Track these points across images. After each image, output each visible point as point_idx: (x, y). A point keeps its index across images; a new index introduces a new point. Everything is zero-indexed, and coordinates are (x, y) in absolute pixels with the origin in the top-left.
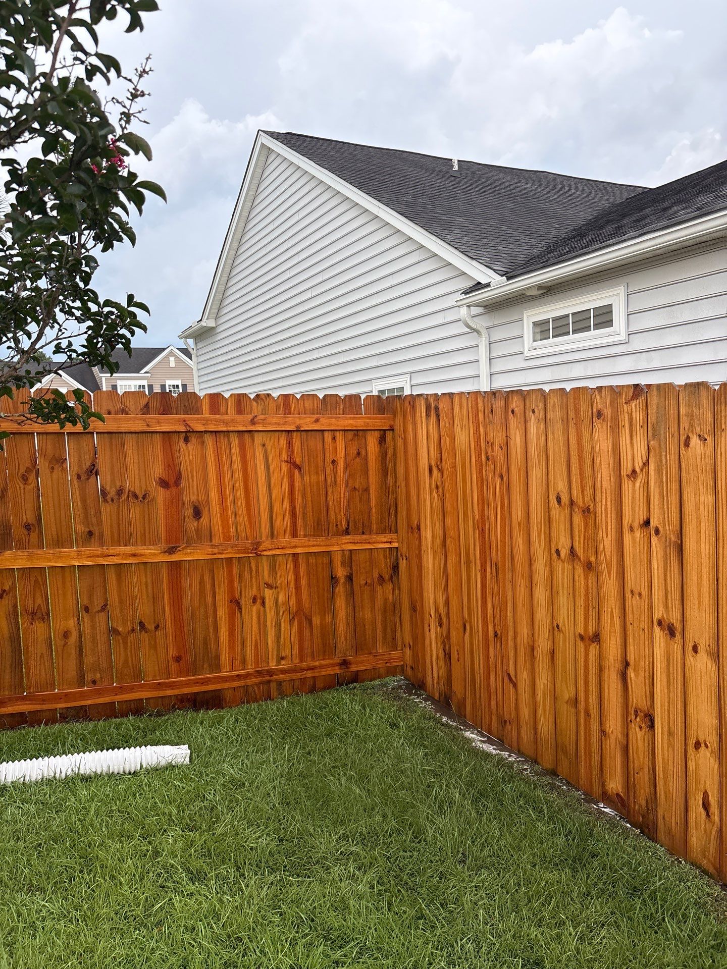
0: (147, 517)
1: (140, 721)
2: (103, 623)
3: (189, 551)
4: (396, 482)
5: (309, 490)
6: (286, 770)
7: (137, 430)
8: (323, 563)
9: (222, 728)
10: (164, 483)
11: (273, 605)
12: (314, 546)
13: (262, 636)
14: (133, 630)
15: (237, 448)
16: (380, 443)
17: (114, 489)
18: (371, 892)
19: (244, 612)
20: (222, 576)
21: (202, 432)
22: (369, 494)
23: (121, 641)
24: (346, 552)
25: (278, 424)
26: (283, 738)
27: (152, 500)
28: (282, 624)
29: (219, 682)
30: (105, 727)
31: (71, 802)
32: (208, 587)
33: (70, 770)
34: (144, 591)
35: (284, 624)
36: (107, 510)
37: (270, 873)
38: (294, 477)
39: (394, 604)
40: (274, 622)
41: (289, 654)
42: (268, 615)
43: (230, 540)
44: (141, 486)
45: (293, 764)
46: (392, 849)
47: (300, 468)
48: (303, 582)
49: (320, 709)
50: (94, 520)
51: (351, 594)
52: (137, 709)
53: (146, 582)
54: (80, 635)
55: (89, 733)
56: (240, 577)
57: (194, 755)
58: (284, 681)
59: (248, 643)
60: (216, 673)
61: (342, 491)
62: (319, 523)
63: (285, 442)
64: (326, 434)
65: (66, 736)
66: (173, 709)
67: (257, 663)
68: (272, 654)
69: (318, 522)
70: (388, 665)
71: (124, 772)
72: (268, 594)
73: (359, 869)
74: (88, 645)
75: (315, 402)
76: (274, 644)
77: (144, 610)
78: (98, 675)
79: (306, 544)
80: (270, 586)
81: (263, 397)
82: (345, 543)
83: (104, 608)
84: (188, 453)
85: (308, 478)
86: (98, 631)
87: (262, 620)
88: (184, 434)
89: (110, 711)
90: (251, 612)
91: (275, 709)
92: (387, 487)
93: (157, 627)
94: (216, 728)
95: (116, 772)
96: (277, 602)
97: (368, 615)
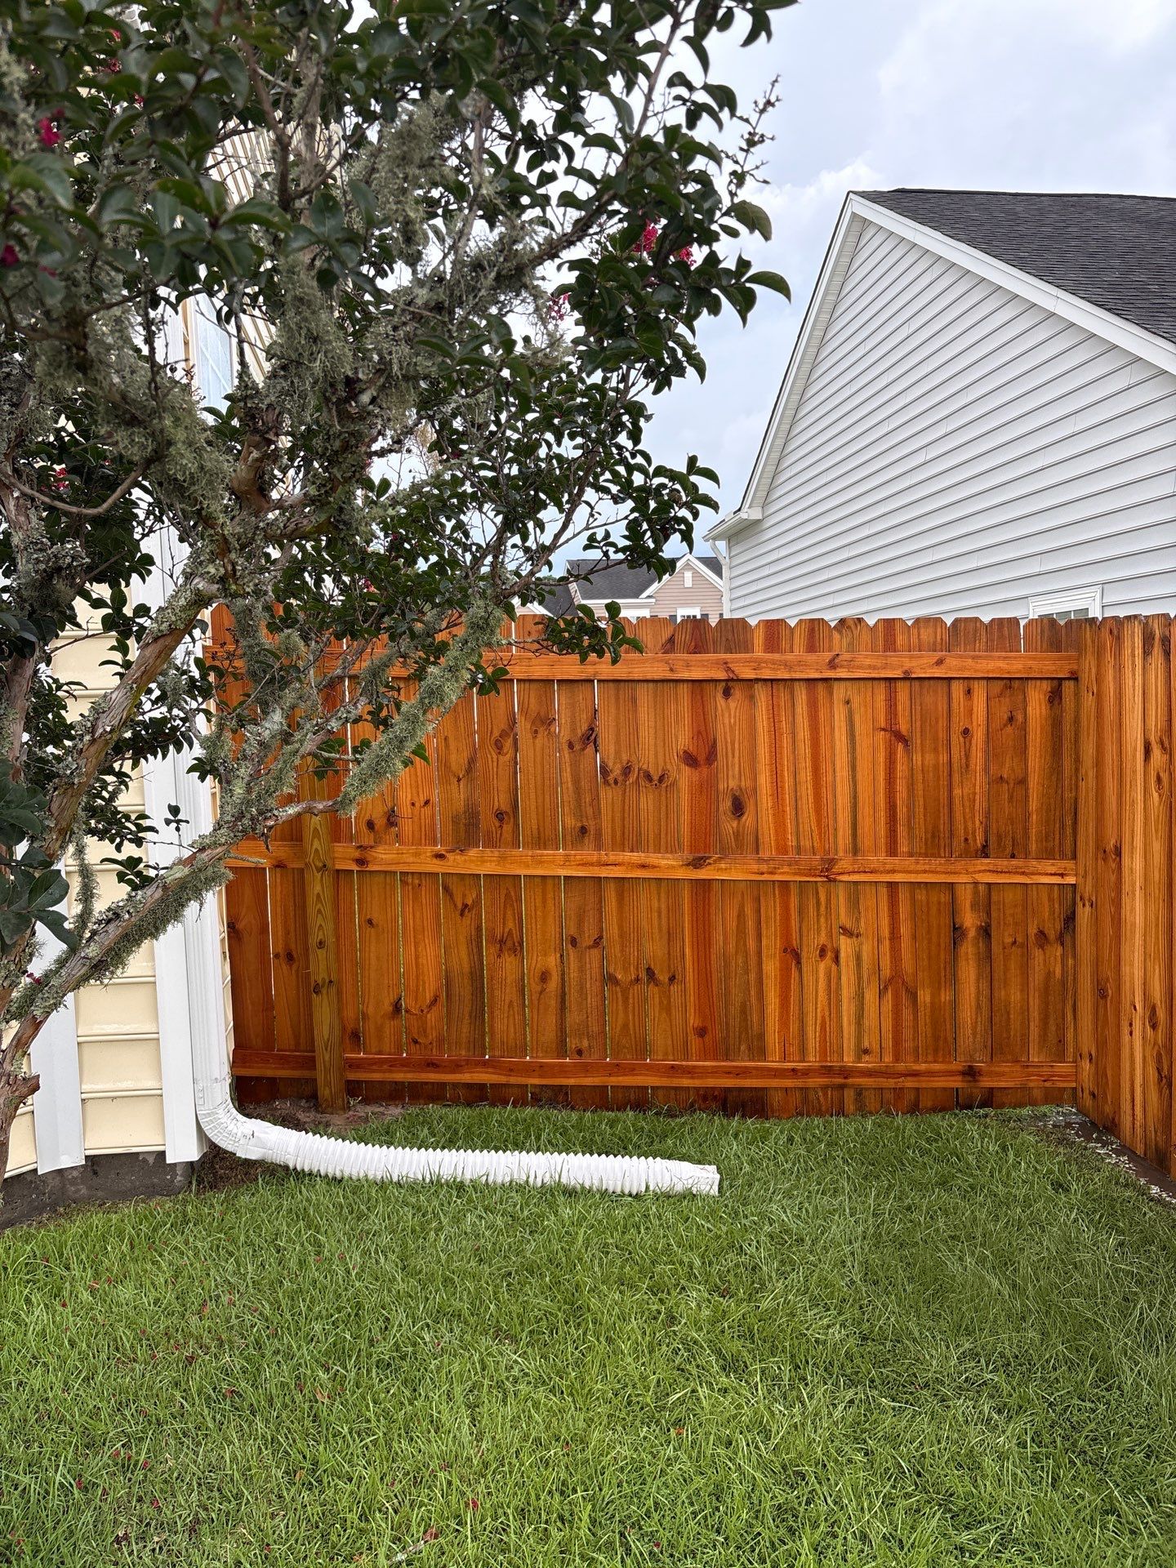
0: (663, 808)
1: (644, 1120)
2: (596, 964)
3: (723, 866)
4: (1077, 770)
5: (920, 777)
6: (871, 1230)
7: (656, 678)
8: (939, 903)
9: (768, 1148)
10: (690, 760)
11: (852, 964)
12: (925, 872)
13: (834, 1011)
14: (637, 980)
15: (805, 707)
16: (1051, 701)
17: (618, 766)
18: (1020, 1453)
19: (804, 969)
20: (772, 909)
21: (751, 680)
22: (1027, 790)
23: (620, 994)
24: (981, 888)
25: (874, 668)
26: (865, 1178)
27: (673, 784)
28: (867, 996)
29: (763, 1077)
30: (594, 1121)
31: (550, 1221)
32: (750, 924)
33: (548, 1175)
34: (656, 923)
35: (870, 996)
36: (608, 797)
37: (848, 1387)
38: (895, 754)
39: (1063, 983)
40: (852, 990)
41: (876, 1047)
42: (844, 979)
43: (786, 853)
44: (657, 764)
45: (883, 1221)
46: (1058, 1391)
47: (906, 741)
48: (905, 930)
49: (928, 1140)
50: (590, 811)
51: (986, 959)
52: (639, 1101)
53: (659, 908)
54: (563, 979)
55: (573, 1127)
56: (800, 913)
57: (726, 1184)
58: (867, 1089)
59: (810, 1020)
60: (759, 1061)
61: (979, 780)
62: (935, 834)
63: (883, 697)
64: (955, 685)
65: (542, 1126)
66: (691, 1108)
67: (823, 1053)
68: (849, 1044)
69: (933, 833)
70: (1048, 1084)
71: (622, 1191)
72: (845, 945)
73: (1000, 1412)
74: (573, 996)
75: (939, 630)
76: (853, 1028)
77: (654, 950)
78: (585, 1043)
79: (912, 867)
80: (847, 932)
81: (851, 623)
82: (980, 872)
83: (597, 943)
84: (728, 713)
85: (920, 759)
86: (588, 976)
87: (833, 986)
88: (724, 684)
89: (601, 1100)
90: (816, 972)
91: (852, 1130)
92: (1060, 779)
93: (672, 979)
94: (758, 1147)
95: (611, 1190)
96: (858, 958)
97: (1015, 996)
